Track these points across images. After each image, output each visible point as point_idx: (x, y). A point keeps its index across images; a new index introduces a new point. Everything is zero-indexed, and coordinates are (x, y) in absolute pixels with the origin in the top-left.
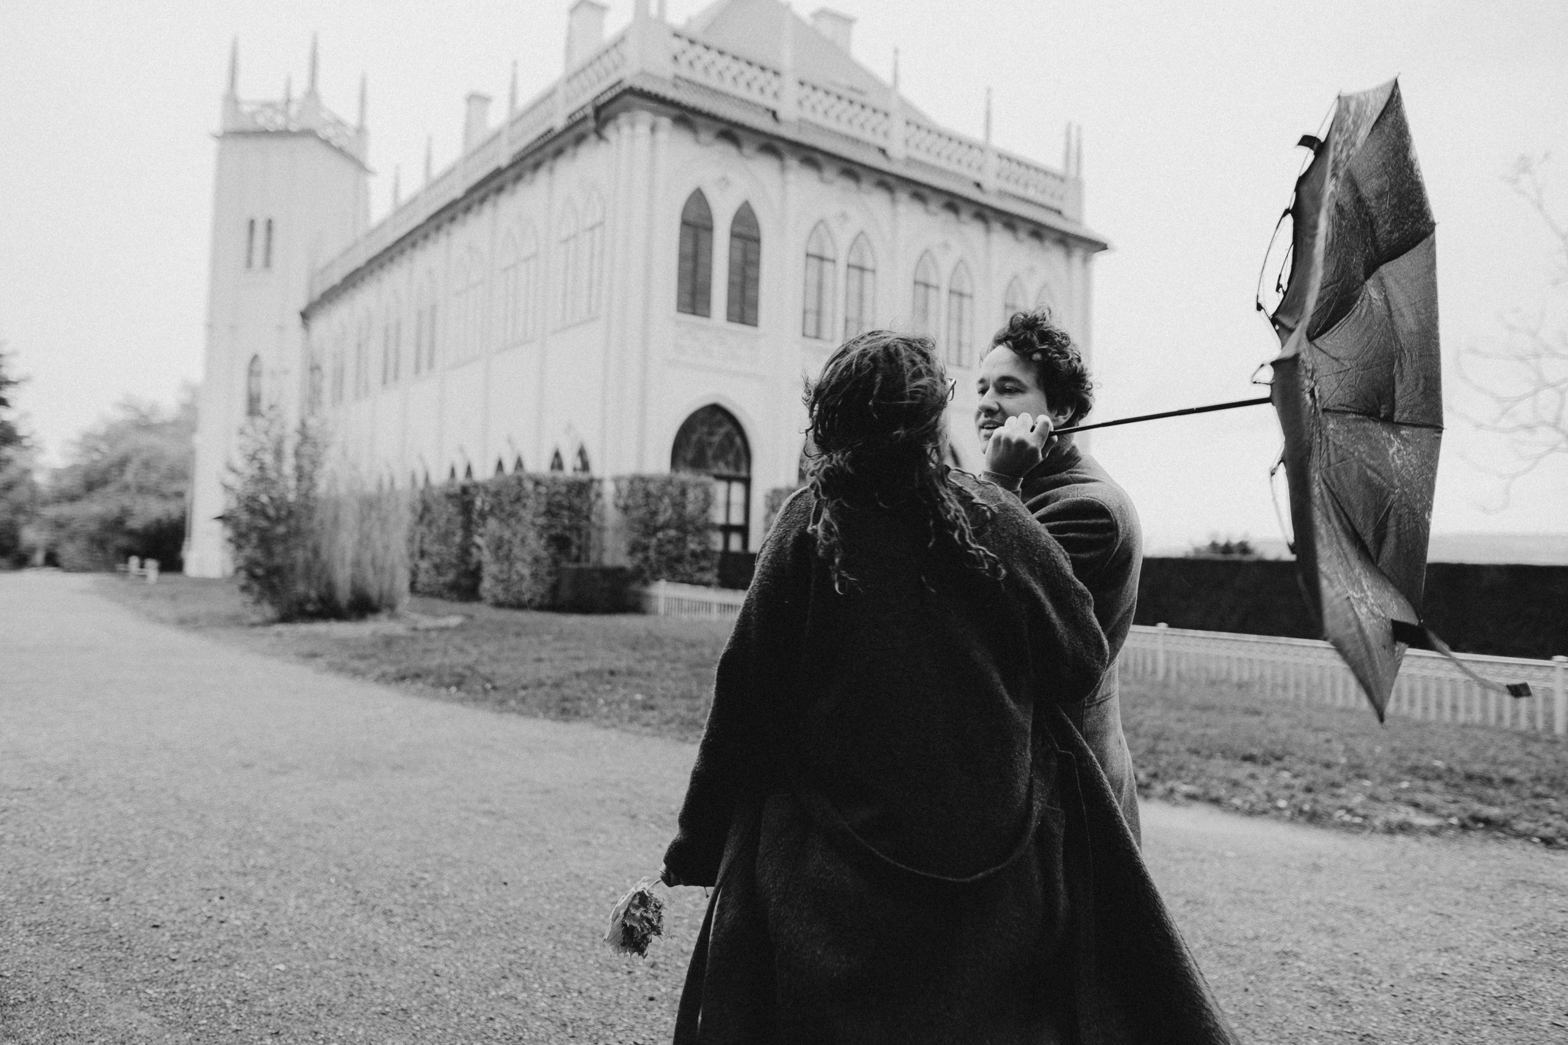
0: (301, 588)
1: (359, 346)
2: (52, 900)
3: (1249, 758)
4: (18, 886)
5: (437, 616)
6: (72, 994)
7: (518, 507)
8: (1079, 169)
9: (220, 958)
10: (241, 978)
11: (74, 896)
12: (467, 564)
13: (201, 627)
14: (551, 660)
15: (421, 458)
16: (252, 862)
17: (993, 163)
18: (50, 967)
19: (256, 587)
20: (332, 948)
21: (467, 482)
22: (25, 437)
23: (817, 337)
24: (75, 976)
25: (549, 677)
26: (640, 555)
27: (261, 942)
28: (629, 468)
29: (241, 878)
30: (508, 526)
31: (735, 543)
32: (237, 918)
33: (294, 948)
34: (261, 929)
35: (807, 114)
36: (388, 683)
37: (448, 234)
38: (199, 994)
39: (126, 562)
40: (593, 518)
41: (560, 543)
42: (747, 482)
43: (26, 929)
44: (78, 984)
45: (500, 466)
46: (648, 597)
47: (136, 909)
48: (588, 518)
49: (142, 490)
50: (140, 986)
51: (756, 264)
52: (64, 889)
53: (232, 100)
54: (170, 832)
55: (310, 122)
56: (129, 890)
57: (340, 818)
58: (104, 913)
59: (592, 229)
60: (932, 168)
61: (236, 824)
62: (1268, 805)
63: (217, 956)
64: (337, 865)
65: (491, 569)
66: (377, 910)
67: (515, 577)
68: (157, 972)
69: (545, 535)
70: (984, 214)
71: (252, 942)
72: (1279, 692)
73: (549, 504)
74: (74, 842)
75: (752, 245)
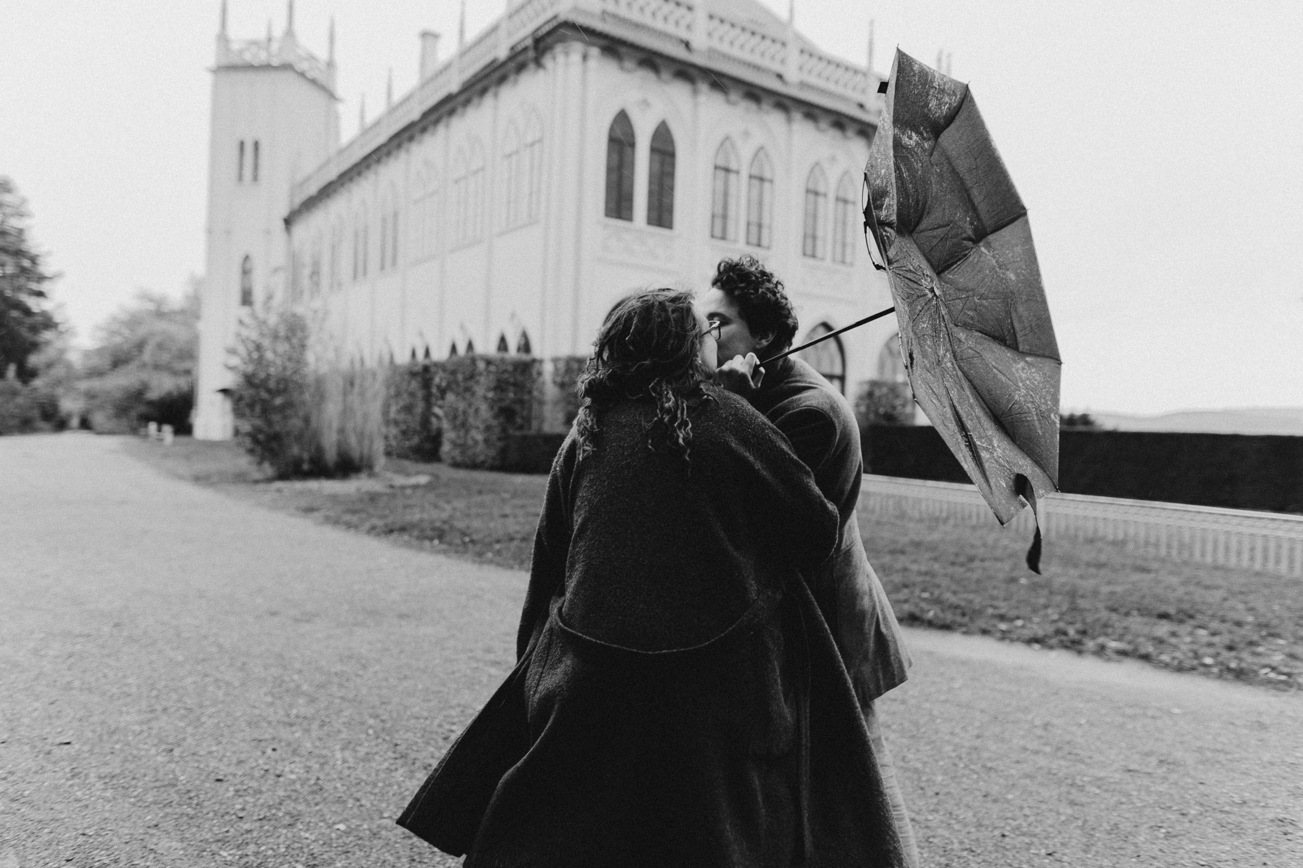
0: (295, 450)
1: (333, 247)
2: (122, 750)
3: (1164, 616)
4: (90, 735)
5: (408, 475)
6: (152, 856)
7: (470, 383)
9: (283, 816)
10: (307, 838)
11: (141, 746)
12: (429, 431)
13: (214, 483)
14: (515, 516)
15: (386, 341)
16: (294, 711)
17: (874, 86)
18: (128, 824)
19: (258, 449)
20: (384, 805)
21: (427, 362)
22: (62, 323)
23: (723, 238)
24: (152, 835)
25: (517, 532)
27: (318, 798)
28: (565, 351)
29: (288, 729)
30: (464, 399)
32: (292, 772)
33: (350, 805)
34: (316, 784)
35: (715, 44)
36: (378, 535)
37: (408, 151)
38: (269, 857)
39: (146, 426)
40: (535, 393)
41: (506, 413)
43: (102, 782)
44: (156, 844)
45: (454, 349)
47: (198, 761)
48: (530, 392)
49: (157, 367)
50: (214, 847)
51: (672, 175)
52: (130, 738)
53: (223, 39)
54: (217, 680)
55: (288, 58)
56: (190, 740)
57: (364, 667)
58: (170, 765)
59: (532, 145)
60: (824, 92)
61: (273, 671)
62: (1195, 662)
63: (281, 814)
64: (371, 716)
65: (449, 435)
66: (418, 764)
67: (470, 442)
68: (227, 832)
69: (495, 407)
70: (866, 130)
71: (310, 798)
72: (1151, 550)
73: (499, 380)
74: (134, 690)
75: (668, 159)
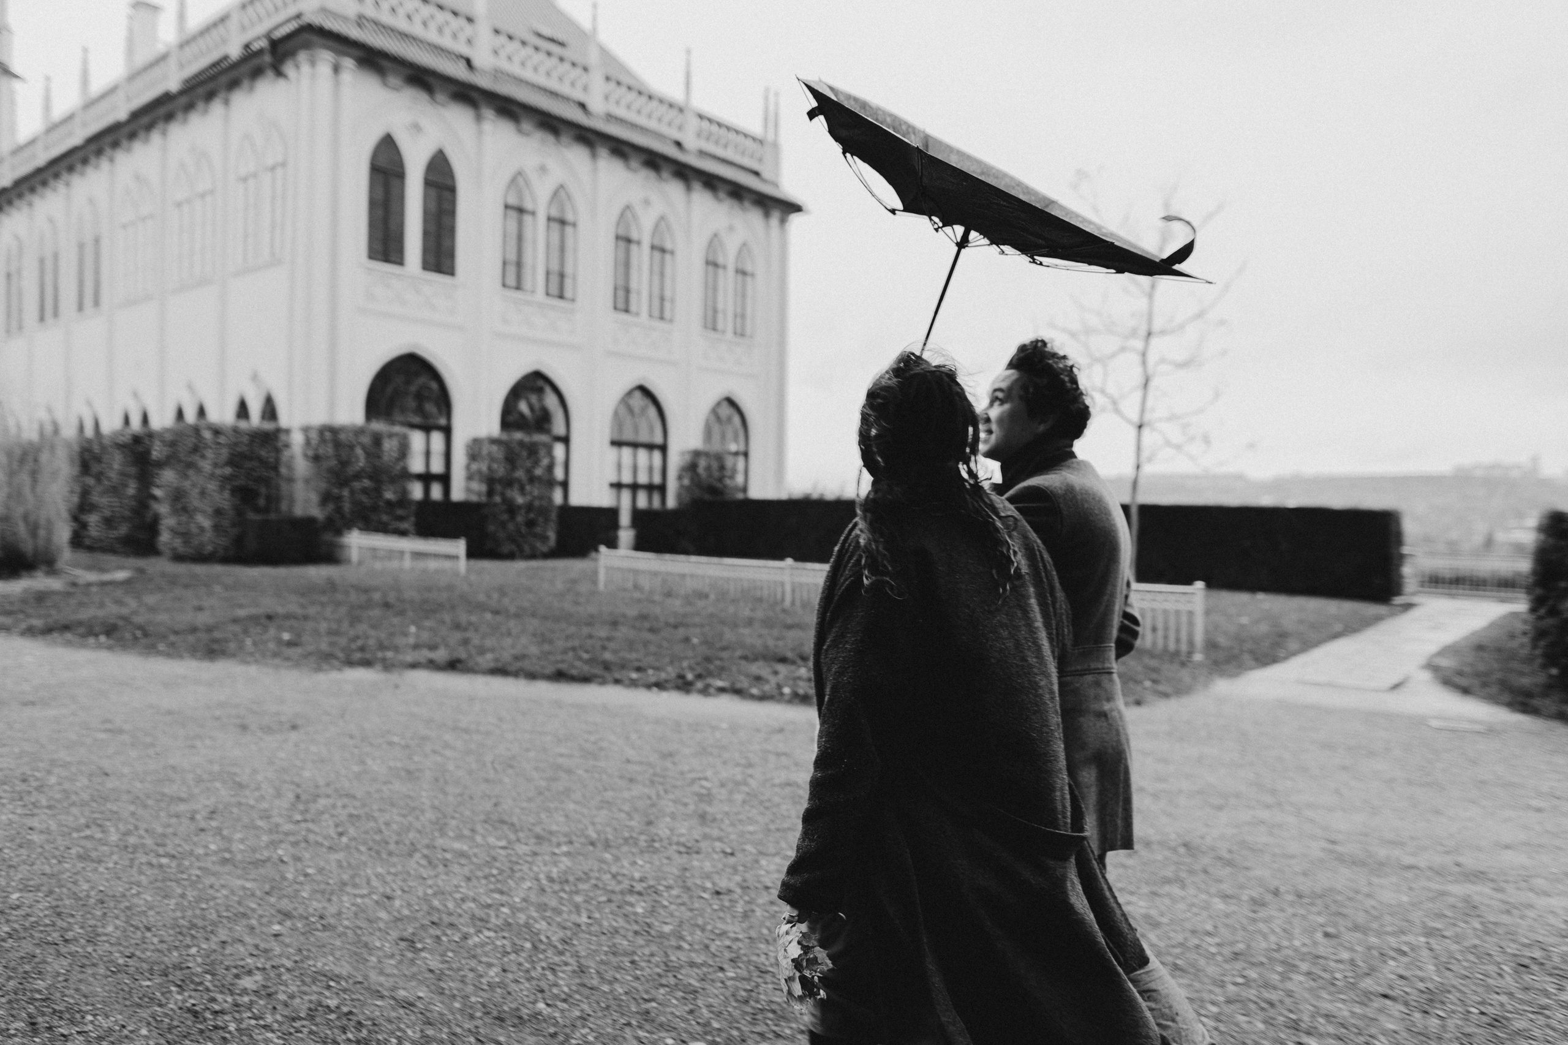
5: (102, 570)
7: (196, 458)
8: (776, 134)
12: (142, 516)
14: (212, 608)
15: (89, 403)
17: (693, 123)
21: (144, 430)
23: (518, 288)
25: (204, 624)
26: (331, 507)
28: (319, 417)
30: (187, 477)
31: (436, 492)
35: (502, 63)
36: (35, 636)
37: (112, 160)
40: (283, 470)
41: (245, 495)
42: (447, 431)
45: (180, 414)
46: (341, 547)
48: (276, 469)
51: (452, 213)
59: (273, 168)
60: (634, 126)
65: (168, 522)
67: (194, 529)
69: (228, 487)
70: (685, 173)
73: (231, 454)
75: (446, 194)
